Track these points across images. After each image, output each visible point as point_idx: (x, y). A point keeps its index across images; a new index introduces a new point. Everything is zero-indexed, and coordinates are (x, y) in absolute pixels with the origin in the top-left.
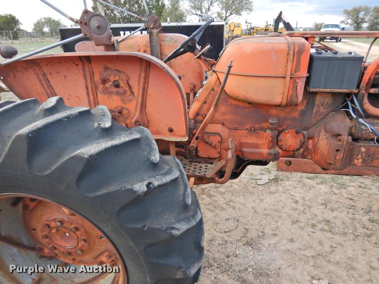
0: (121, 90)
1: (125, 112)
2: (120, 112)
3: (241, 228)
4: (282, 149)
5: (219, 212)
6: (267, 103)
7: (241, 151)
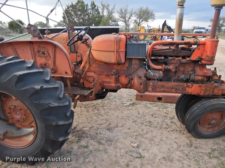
0: (45, 55)
1: (47, 65)
2: (45, 65)
3: (108, 123)
4: (120, 84)
5: (100, 117)
6: (109, 62)
7: (103, 85)
